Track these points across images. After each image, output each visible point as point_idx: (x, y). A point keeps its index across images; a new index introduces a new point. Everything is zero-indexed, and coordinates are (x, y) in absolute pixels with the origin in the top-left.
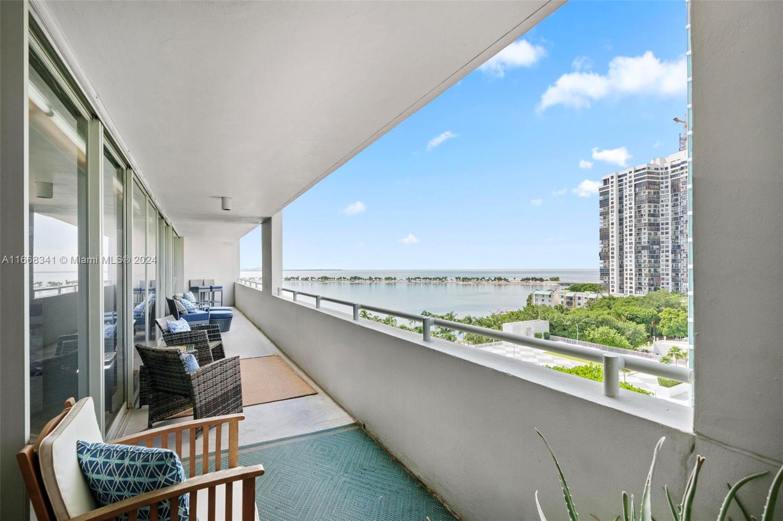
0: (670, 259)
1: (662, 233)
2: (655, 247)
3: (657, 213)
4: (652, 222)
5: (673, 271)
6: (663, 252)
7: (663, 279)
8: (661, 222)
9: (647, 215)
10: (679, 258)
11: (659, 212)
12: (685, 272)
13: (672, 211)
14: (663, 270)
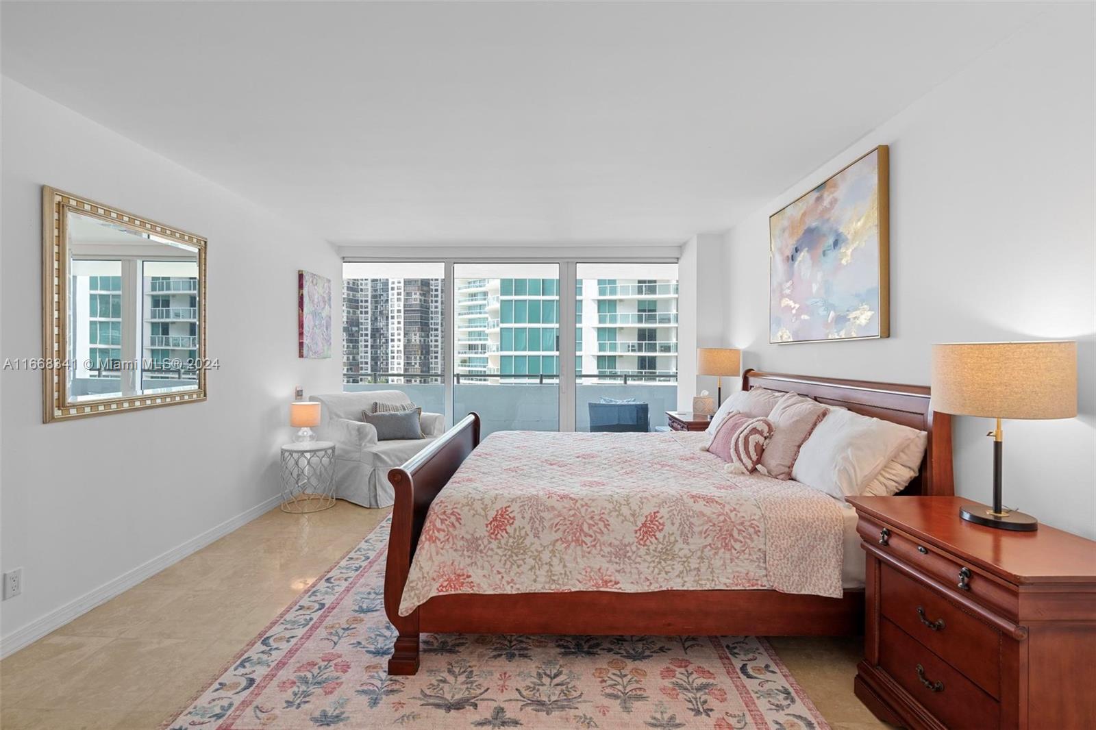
0: (369, 344)
1: (361, 313)
2: (354, 329)
3: (356, 287)
4: (351, 297)
5: (372, 359)
6: (362, 336)
7: (362, 369)
8: (360, 299)
9: (345, 288)
10: (378, 344)
11: (358, 286)
12: (384, 360)
13: (372, 287)
14: (361, 357)
